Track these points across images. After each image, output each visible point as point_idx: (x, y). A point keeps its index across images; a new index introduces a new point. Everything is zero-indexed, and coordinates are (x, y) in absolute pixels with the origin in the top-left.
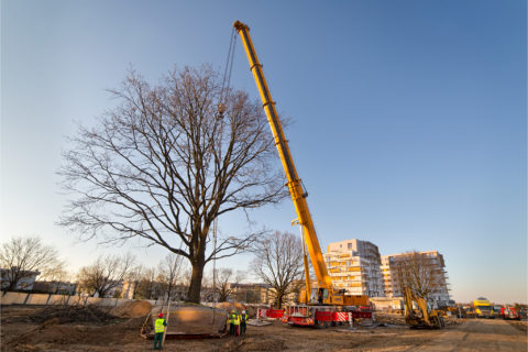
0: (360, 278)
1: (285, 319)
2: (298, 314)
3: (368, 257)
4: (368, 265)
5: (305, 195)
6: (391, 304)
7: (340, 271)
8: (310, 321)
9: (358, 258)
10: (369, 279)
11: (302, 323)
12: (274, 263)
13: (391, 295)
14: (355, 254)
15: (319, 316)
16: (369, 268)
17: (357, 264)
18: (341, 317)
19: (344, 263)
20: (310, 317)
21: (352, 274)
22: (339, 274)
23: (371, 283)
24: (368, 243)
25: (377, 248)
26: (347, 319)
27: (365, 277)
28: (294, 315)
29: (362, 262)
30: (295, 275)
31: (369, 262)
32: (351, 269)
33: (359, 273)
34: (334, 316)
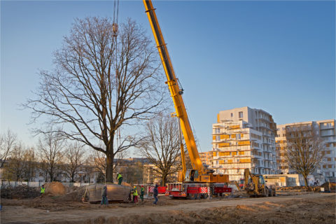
0: (249, 153)
1: (167, 193)
2: (176, 189)
3: (261, 129)
4: (259, 137)
5: (181, 93)
6: (278, 181)
7: (230, 145)
8: (184, 194)
9: (248, 130)
10: (260, 154)
11: (178, 195)
12: (158, 145)
13: (287, 171)
14: (245, 126)
15: (189, 190)
16: (260, 142)
17: (247, 137)
18: (204, 190)
19: (234, 136)
20: (184, 191)
21: (242, 148)
22: (229, 149)
23: (261, 158)
24: (261, 112)
25: (270, 117)
26: (207, 191)
27: (254, 152)
28: (173, 190)
29: (252, 135)
30: (176, 156)
31: (260, 134)
32: (242, 143)
33: (249, 147)
34: (199, 190)
